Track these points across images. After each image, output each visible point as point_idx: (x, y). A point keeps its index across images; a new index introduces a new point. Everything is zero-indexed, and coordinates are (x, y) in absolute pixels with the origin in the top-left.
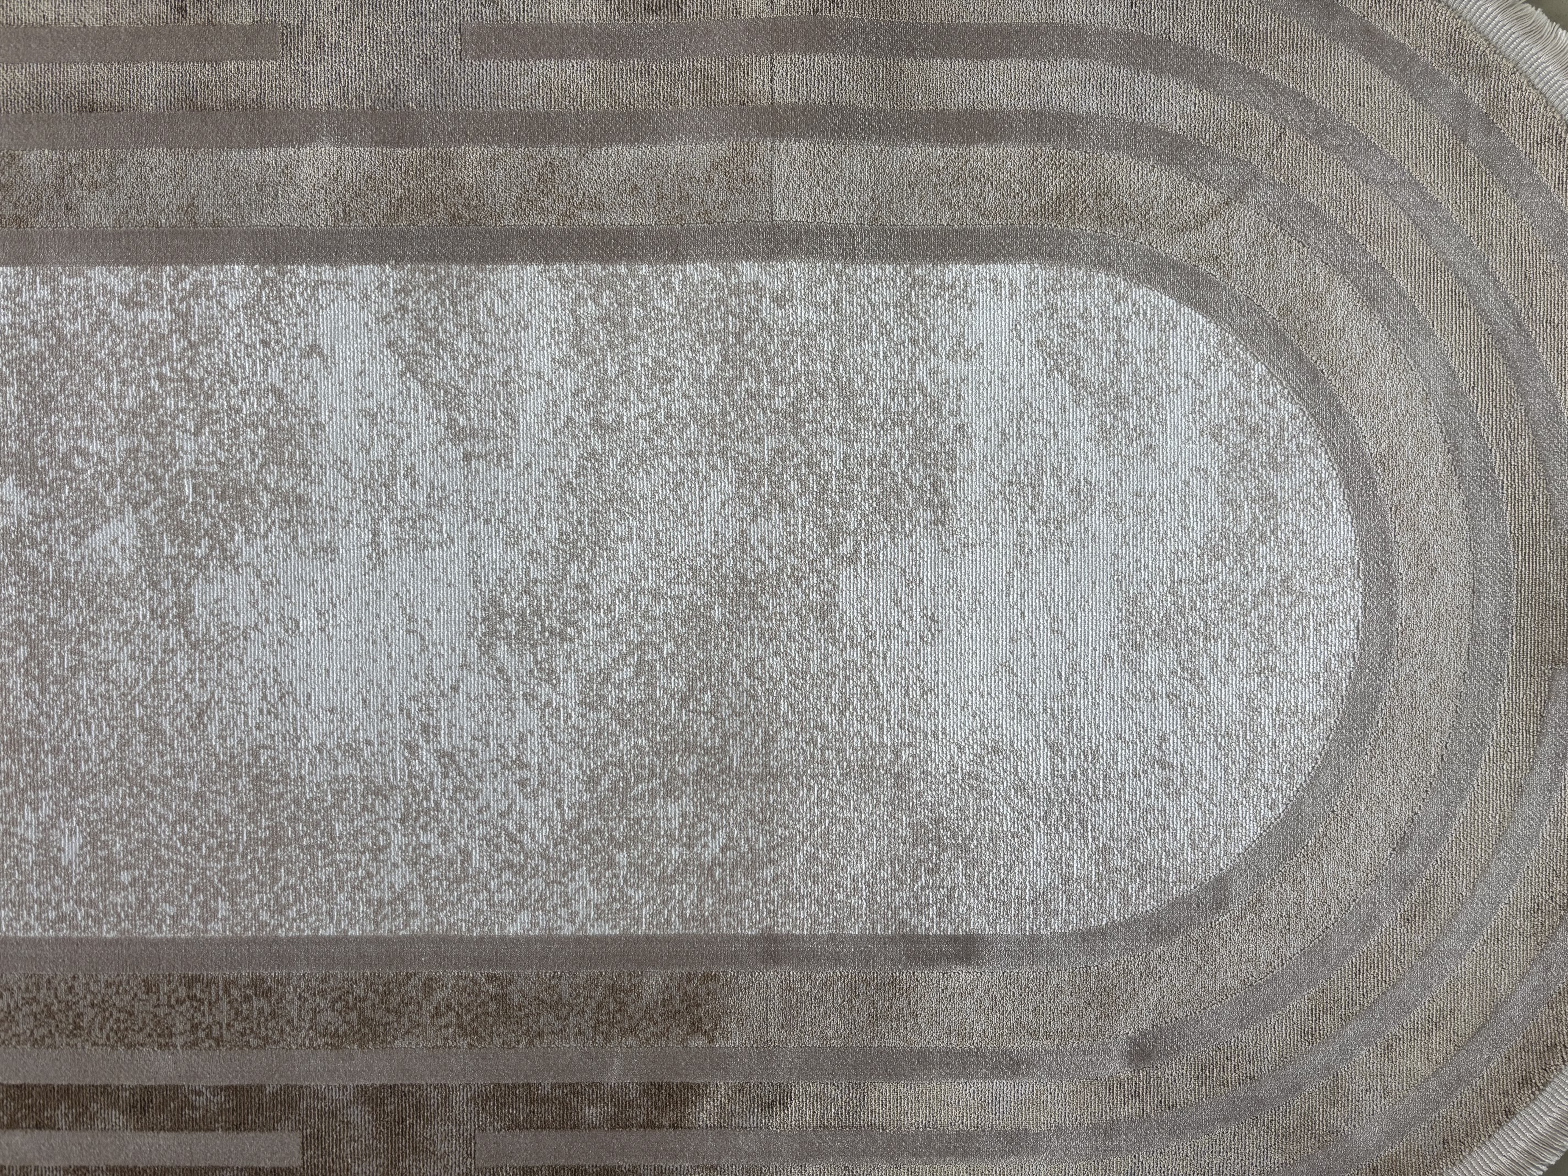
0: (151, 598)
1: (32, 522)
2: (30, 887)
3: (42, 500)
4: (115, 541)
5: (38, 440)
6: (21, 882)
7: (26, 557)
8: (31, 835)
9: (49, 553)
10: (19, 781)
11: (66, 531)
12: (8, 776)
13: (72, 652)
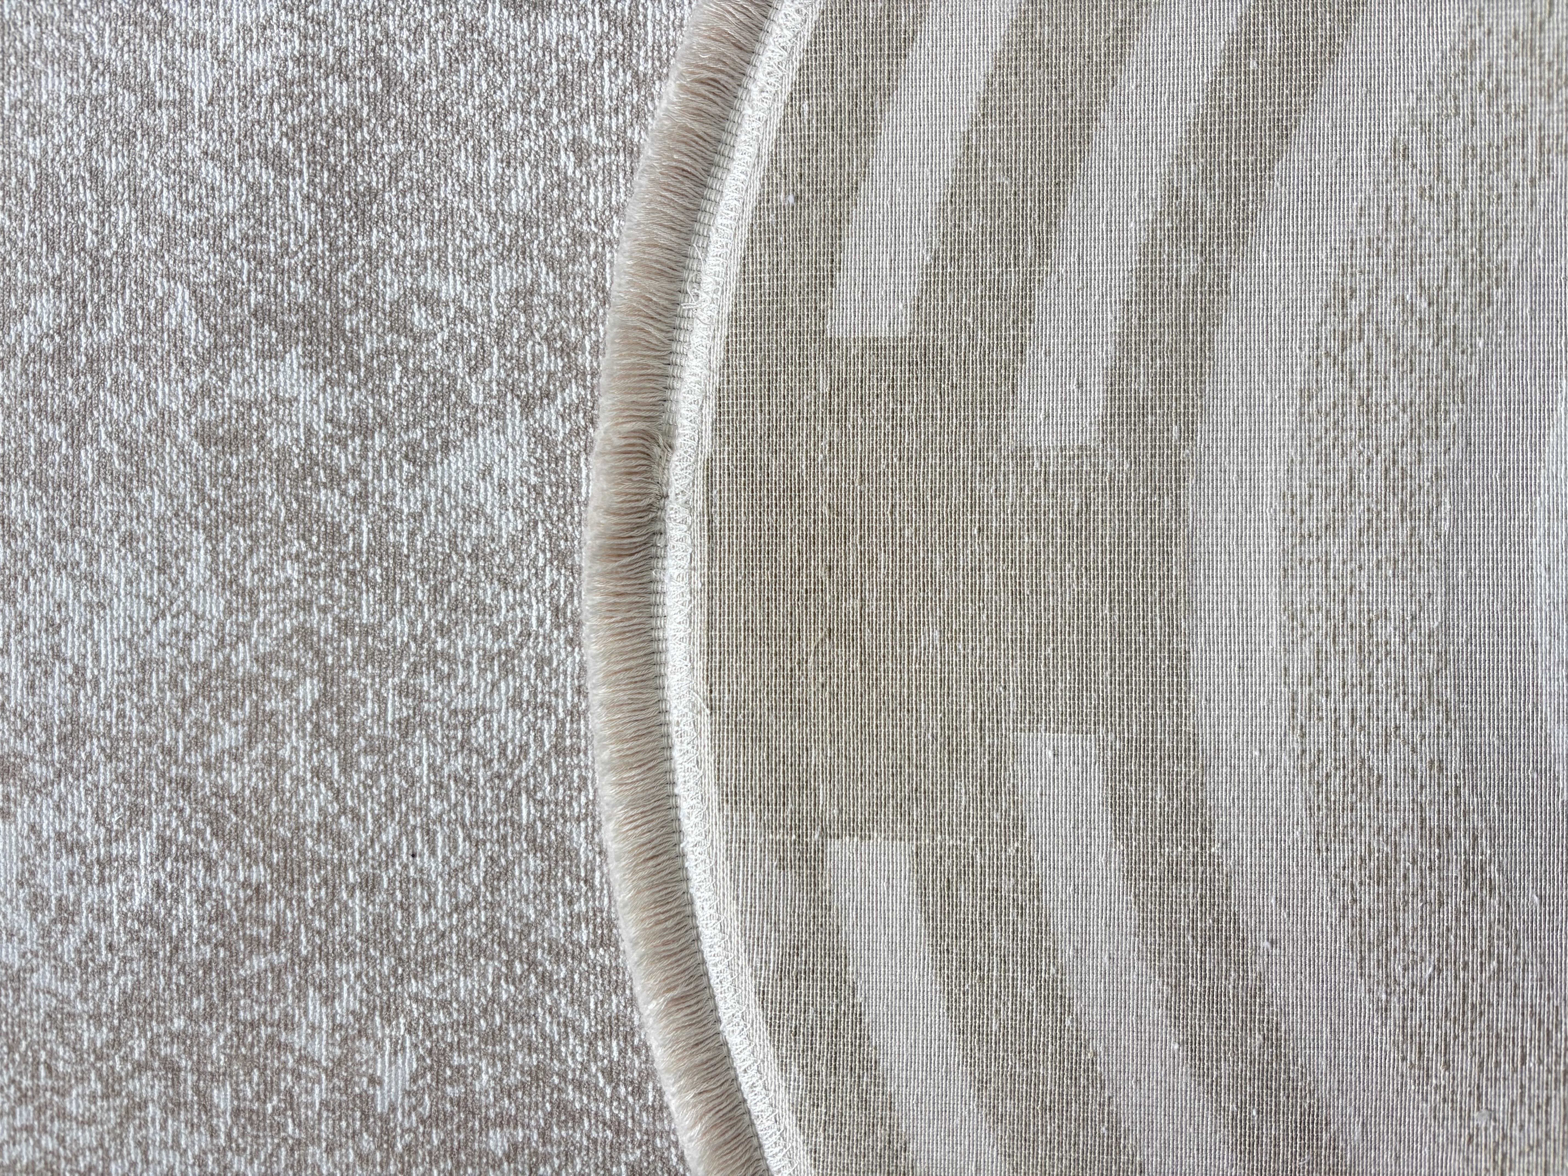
0: (554, 585)
1: (331, 436)
2: (315, 1153)
3: (352, 394)
4: (486, 472)
5: (344, 279)
6: (299, 1142)
7: (319, 504)
8: (320, 1049)
9: (363, 497)
10: (300, 943)
11: (394, 452)
12: (278, 932)
13: (402, 691)
